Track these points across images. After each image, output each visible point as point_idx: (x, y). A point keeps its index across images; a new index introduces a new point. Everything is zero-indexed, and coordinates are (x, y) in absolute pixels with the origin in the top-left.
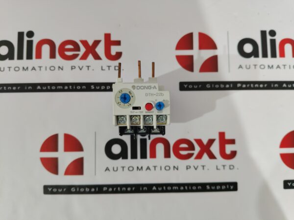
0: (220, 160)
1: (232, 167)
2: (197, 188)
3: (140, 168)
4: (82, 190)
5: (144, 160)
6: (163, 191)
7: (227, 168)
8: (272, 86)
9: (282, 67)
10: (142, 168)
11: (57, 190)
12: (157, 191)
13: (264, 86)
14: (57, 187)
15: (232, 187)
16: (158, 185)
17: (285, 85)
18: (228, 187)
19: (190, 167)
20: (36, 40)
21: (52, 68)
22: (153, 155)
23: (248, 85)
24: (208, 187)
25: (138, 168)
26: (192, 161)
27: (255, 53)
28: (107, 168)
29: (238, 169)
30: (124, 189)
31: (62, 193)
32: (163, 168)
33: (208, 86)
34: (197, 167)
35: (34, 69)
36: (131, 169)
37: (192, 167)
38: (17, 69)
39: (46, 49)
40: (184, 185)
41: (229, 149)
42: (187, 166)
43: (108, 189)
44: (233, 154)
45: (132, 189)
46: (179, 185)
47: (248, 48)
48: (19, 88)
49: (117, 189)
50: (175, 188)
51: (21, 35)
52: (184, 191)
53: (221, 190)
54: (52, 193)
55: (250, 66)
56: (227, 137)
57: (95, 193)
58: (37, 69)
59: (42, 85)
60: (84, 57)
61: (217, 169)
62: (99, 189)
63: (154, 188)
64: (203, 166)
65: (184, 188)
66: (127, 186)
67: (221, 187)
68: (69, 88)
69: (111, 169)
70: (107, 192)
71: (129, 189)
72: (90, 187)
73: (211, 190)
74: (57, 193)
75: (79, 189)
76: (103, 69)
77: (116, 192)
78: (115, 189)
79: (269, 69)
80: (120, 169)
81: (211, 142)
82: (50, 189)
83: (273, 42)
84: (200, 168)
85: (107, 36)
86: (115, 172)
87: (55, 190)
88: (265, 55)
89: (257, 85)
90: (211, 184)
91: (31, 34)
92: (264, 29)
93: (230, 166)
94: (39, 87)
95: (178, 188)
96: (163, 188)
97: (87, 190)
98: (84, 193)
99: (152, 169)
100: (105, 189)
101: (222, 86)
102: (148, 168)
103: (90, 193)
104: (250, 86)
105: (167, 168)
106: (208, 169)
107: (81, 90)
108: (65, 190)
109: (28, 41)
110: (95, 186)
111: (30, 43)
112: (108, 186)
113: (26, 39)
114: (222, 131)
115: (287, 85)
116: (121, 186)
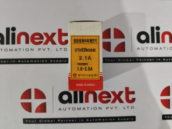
0: (126, 104)
1: (132, 108)
2: (112, 119)
3: (79, 108)
4: (46, 121)
5: (81, 104)
6: (92, 122)
7: (130, 108)
8: (157, 60)
9: (163, 49)
10: (80, 108)
11: (31, 121)
12: (89, 122)
13: (152, 60)
14: (31, 119)
15: (132, 119)
16: (89, 118)
17: (164, 59)
18: (130, 119)
19: (108, 108)
20: (17, 32)
21: (27, 50)
22: (87, 101)
23: (143, 60)
24: (119, 119)
25: (78, 108)
26: (109, 104)
27: (147, 41)
28: (60, 108)
29: (136, 108)
30: (70, 120)
31: (34, 123)
32: (93, 109)
33: (119, 60)
34: (113, 107)
35: (16, 50)
36: (74, 109)
37: (110, 108)
38: (6, 50)
39: (23, 38)
40: (105, 118)
41: (131, 97)
42: (107, 107)
43: (61, 121)
44: (134, 100)
45: (74, 121)
46: (102, 118)
47: (143, 37)
48: (7, 61)
49: (66, 121)
50: (100, 120)
51: (8, 29)
52: (105, 121)
53: (126, 121)
54: (28, 123)
55: (144, 48)
56: (130, 90)
57: (53, 123)
58: (18, 50)
59: (21, 60)
60: (46, 43)
61: (124, 109)
62: (55, 121)
63: (88, 120)
64: (116, 107)
65: (105, 120)
66: (71, 119)
67: (126, 119)
68: (37, 61)
69: (62, 109)
70: (60, 122)
71: (73, 121)
72: (50, 119)
73: (120, 121)
74: (31, 123)
75: (44, 121)
76: (57, 50)
77: (66, 122)
78: (64, 121)
79: (156, 50)
80: (68, 109)
81: (121, 93)
82: (27, 121)
83: (158, 34)
84: (114, 108)
85: (60, 30)
86: (65, 111)
87: (30, 121)
88: (153, 42)
89: (148, 60)
90: (120, 118)
91: (14, 29)
92: (153, 26)
93: (131, 107)
94: (19, 61)
95: (101, 120)
96: (92, 120)
97: (49, 121)
98: (47, 123)
99: (86, 109)
100: (59, 120)
101: (127, 60)
102: (84, 109)
103: (50, 123)
104: (144, 60)
105: (95, 108)
106: (119, 109)
107: (44, 63)
108: (35, 121)
109: (12, 33)
110: (53, 119)
111: (14, 35)
112: (61, 119)
113: (11, 32)
114: (127, 86)
115: (166, 59)
116: (68, 119)
